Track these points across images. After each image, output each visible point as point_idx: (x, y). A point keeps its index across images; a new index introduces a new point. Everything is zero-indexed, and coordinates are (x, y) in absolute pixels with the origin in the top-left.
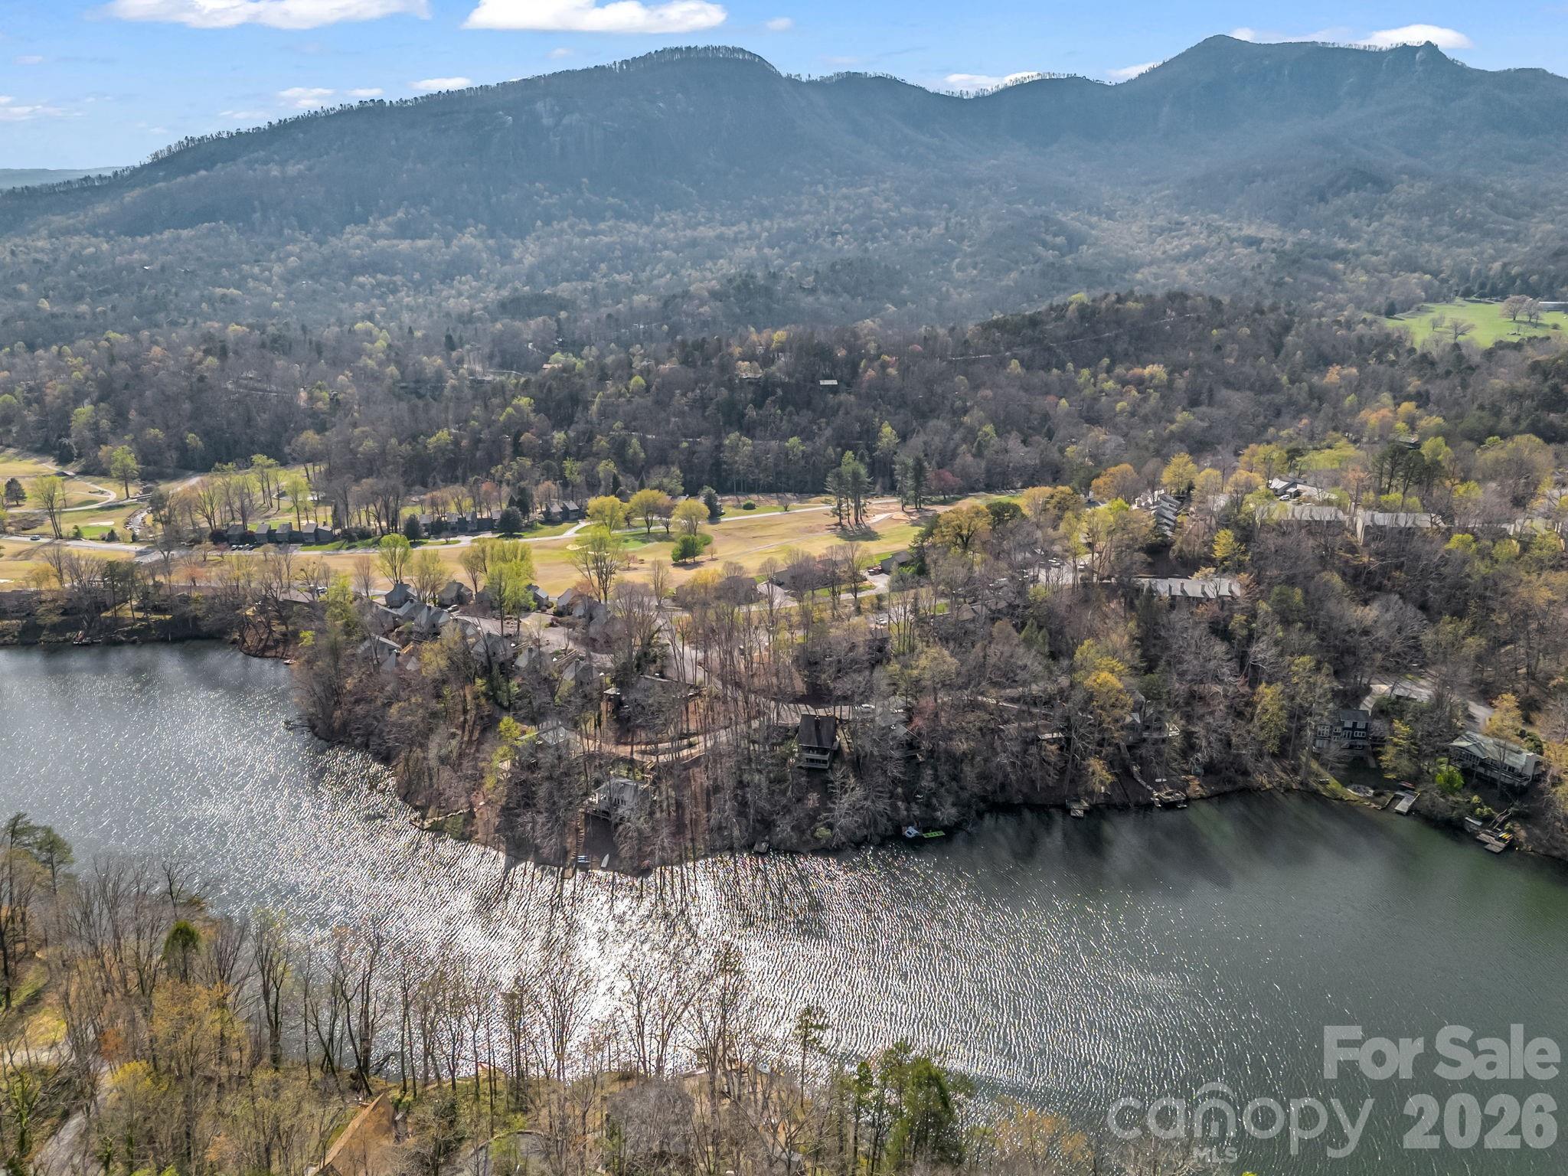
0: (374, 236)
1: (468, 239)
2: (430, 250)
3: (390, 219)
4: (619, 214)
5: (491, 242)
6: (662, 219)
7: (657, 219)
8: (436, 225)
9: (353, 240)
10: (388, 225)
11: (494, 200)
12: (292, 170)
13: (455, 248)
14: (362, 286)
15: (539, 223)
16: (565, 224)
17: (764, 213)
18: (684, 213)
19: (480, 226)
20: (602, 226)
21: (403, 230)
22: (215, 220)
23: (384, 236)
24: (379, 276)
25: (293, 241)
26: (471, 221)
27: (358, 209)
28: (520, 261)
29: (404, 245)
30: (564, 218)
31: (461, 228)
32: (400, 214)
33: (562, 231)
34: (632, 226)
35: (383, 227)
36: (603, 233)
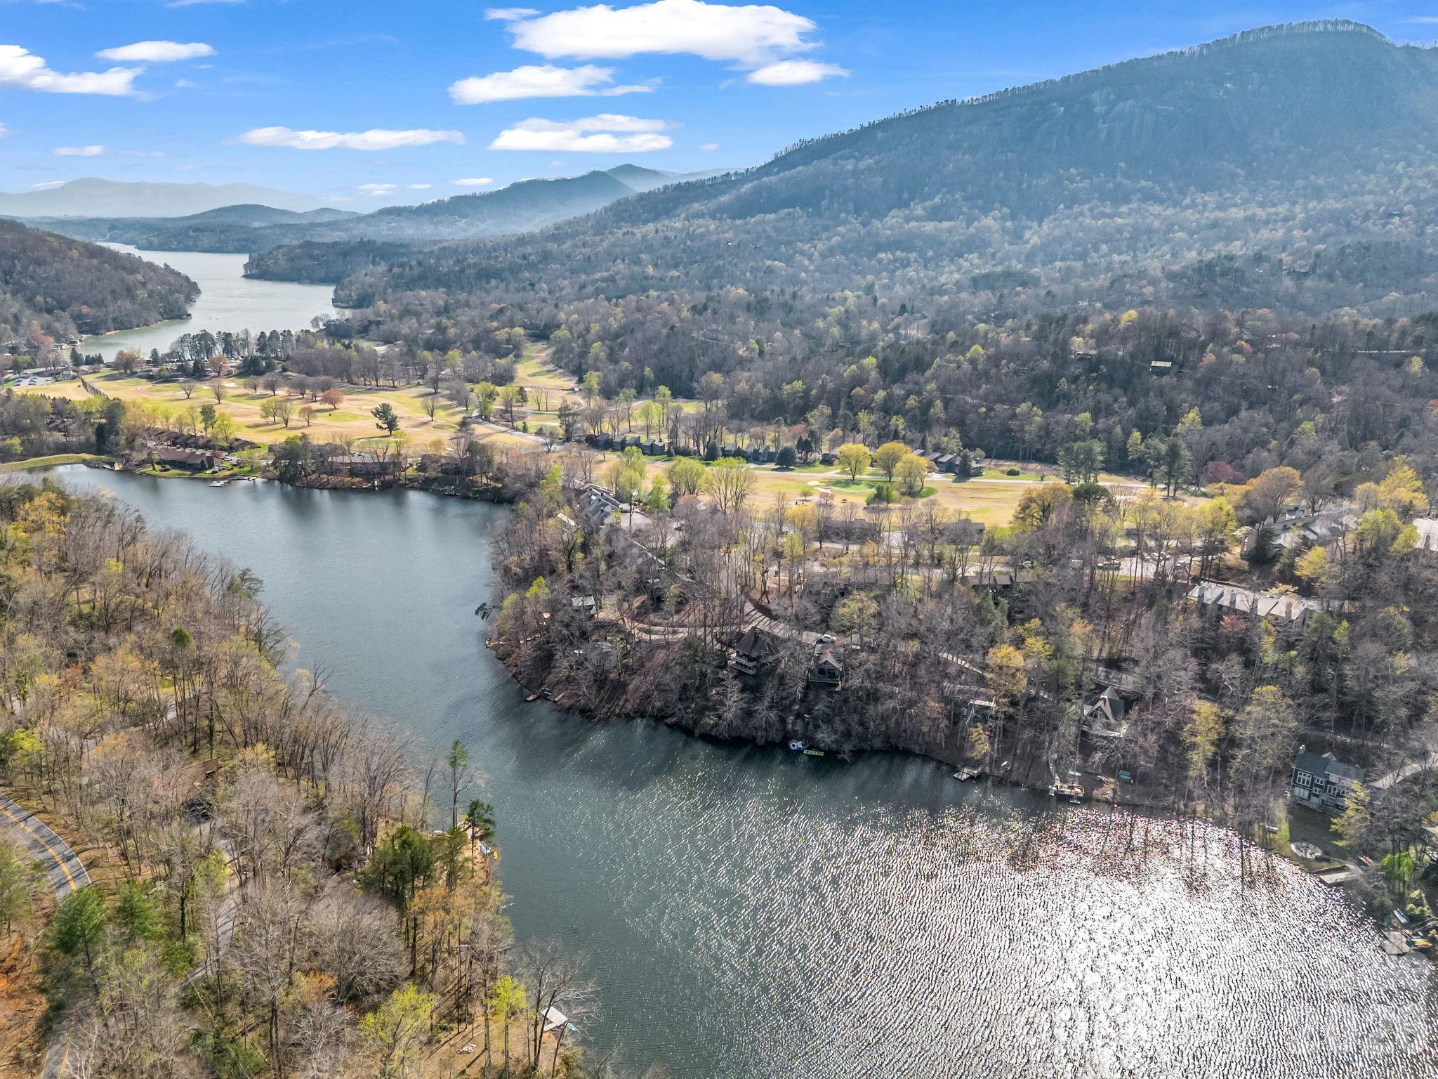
0: (908, 219)
1: (988, 221)
2: (950, 231)
3: (927, 203)
4: (1149, 197)
5: (1009, 224)
6: (1193, 201)
7: (1187, 201)
8: (965, 209)
9: (892, 223)
10: (924, 209)
11: (1025, 186)
12: (862, 165)
13: (972, 230)
14: (880, 261)
15: (1062, 206)
16: (1086, 207)
17: (1318, 194)
18: (1220, 195)
19: (1005, 209)
20: (1124, 209)
21: (936, 214)
22: (793, 207)
23: (918, 219)
24: (898, 253)
25: (844, 223)
26: (997, 205)
27: (906, 195)
28: (1027, 242)
29: (929, 227)
30: (1088, 201)
31: (985, 211)
32: (937, 200)
33: (1081, 214)
34: (1156, 209)
35: (919, 211)
36: (1120, 215)
